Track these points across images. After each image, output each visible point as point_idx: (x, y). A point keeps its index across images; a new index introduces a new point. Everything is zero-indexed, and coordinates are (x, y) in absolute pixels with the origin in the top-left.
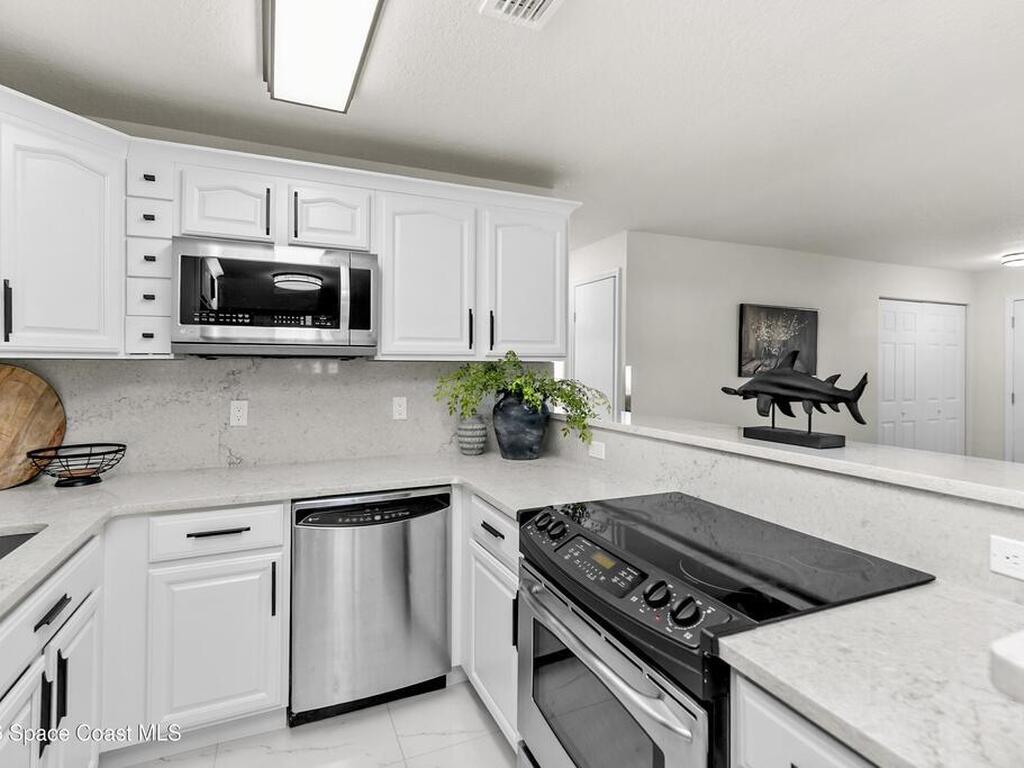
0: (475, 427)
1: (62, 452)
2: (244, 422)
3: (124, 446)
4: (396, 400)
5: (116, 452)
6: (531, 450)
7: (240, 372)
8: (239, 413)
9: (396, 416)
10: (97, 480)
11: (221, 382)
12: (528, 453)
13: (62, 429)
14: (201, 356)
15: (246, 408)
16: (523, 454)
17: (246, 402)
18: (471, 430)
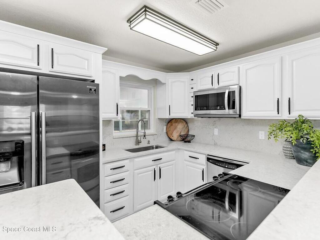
0: (288, 146)
1: (188, 136)
2: (217, 134)
3: (194, 136)
4: (260, 132)
5: (193, 137)
6: (307, 162)
7: (216, 121)
8: (216, 131)
9: (260, 138)
10: (190, 142)
11: (212, 123)
12: (306, 163)
13: (188, 131)
14: (209, 117)
15: (217, 130)
16: (303, 162)
17: (217, 129)
18: (286, 147)
